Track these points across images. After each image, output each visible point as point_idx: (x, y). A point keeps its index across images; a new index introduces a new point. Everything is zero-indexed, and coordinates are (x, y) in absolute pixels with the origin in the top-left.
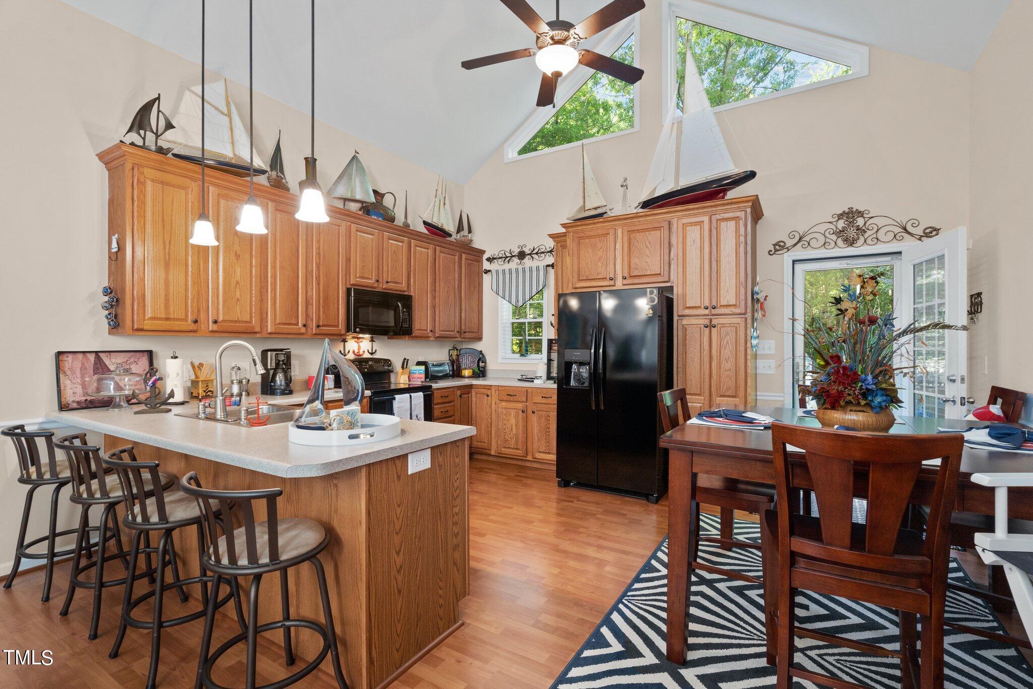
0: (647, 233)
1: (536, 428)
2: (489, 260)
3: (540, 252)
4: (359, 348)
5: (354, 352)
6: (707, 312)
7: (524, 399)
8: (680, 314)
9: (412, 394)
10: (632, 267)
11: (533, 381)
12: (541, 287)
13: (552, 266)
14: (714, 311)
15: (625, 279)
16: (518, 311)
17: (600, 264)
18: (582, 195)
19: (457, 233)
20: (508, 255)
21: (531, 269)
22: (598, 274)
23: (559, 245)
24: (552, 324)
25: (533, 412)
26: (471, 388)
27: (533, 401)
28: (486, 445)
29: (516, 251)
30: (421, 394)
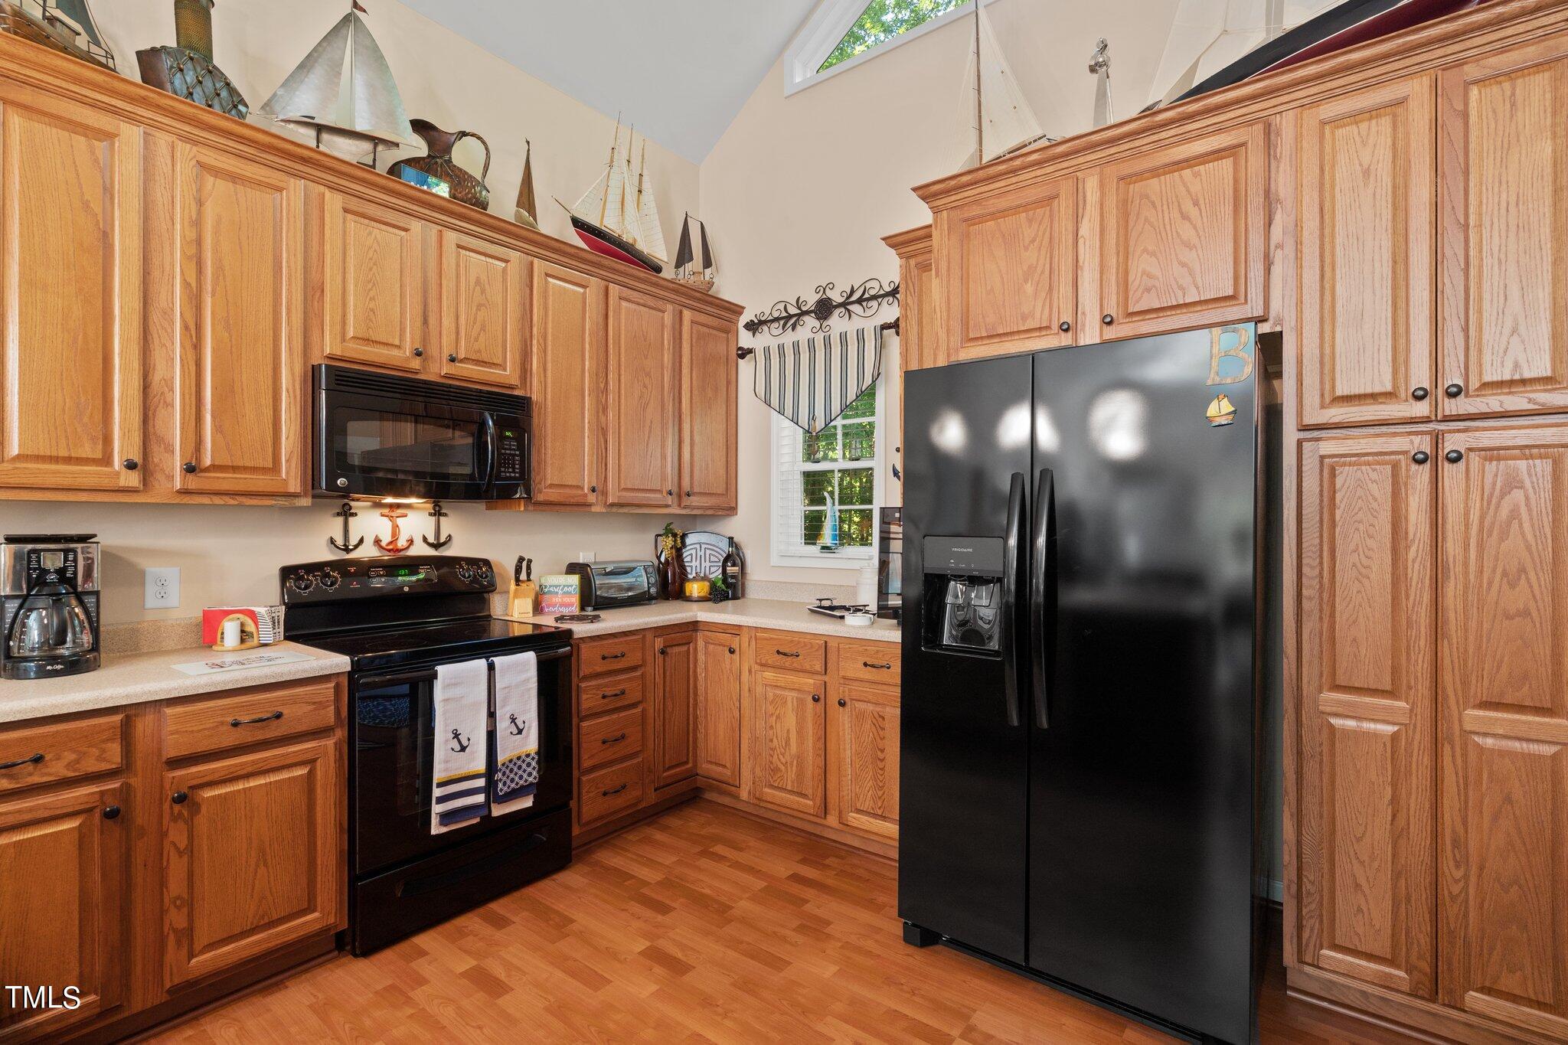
0: (1187, 173)
1: (848, 746)
2: (753, 327)
3: (866, 296)
4: (395, 532)
5: (377, 542)
6: (1422, 409)
7: (818, 666)
8: (1308, 420)
9: (498, 661)
10: (1132, 287)
11: (842, 617)
12: (868, 381)
13: (895, 325)
14: (1451, 407)
15: (1110, 323)
16: (814, 441)
17: (1029, 288)
18: (974, 123)
19: (678, 266)
20: (793, 311)
21: (844, 338)
22: (1024, 318)
23: (912, 262)
24: (896, 473)
25: (842, 704)
26: (696, 630)
27: (842, 673)
28: (729, 773)
29: (811, 300)
30: (530, 657)
